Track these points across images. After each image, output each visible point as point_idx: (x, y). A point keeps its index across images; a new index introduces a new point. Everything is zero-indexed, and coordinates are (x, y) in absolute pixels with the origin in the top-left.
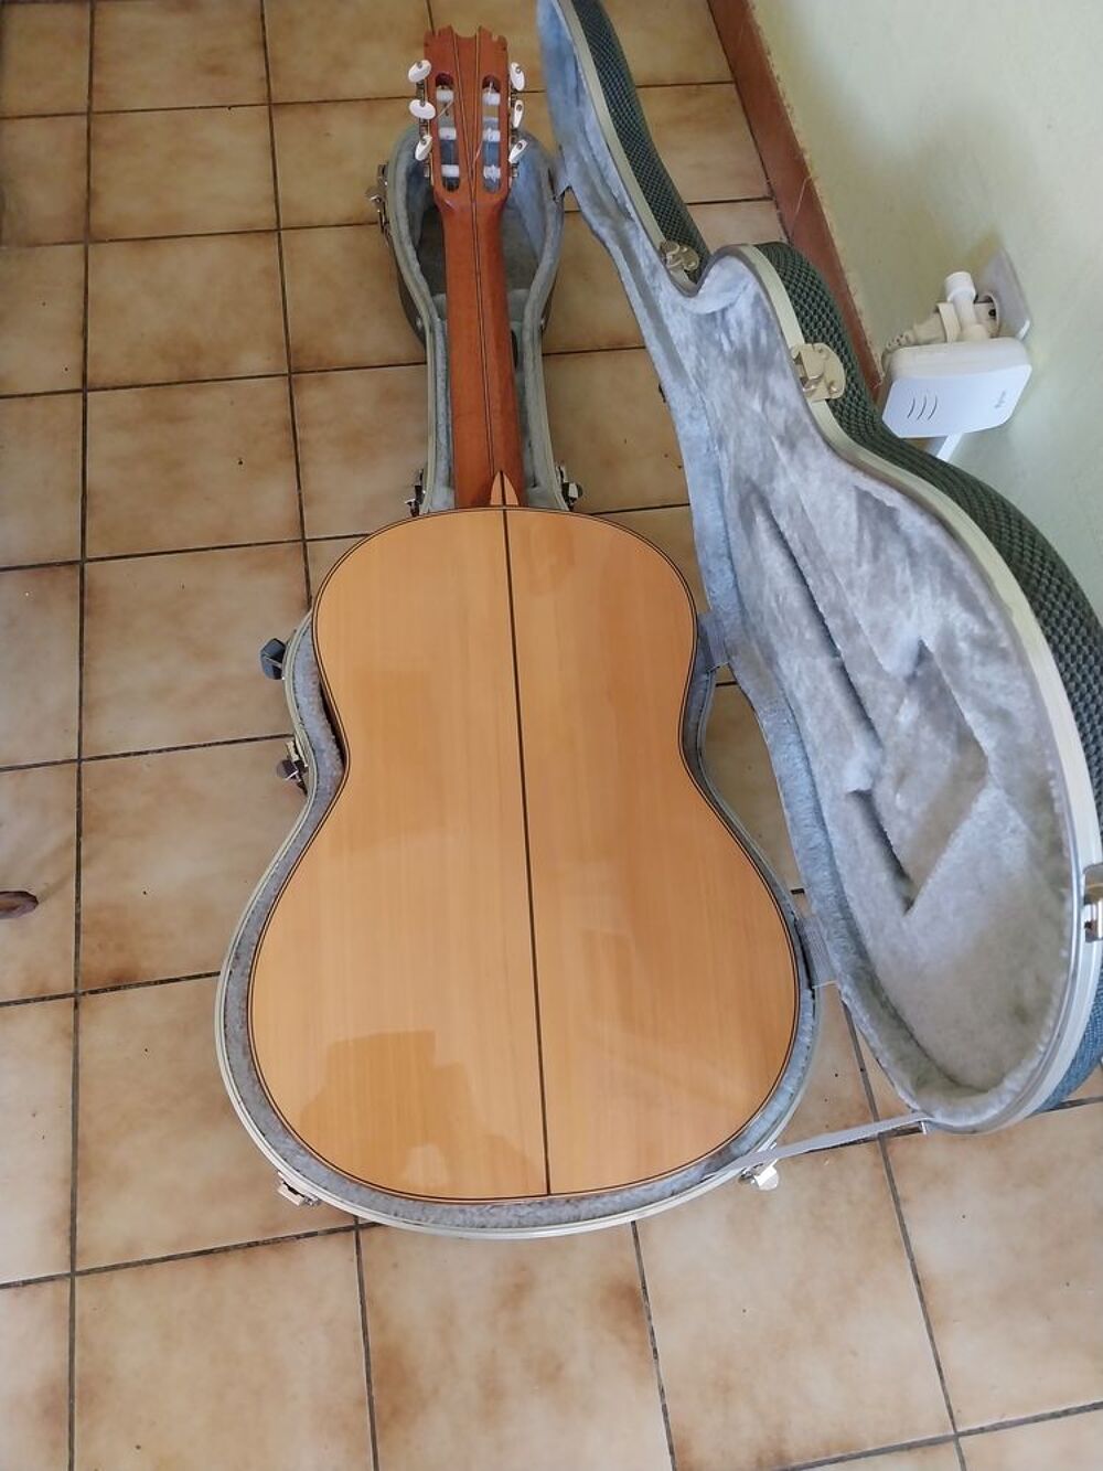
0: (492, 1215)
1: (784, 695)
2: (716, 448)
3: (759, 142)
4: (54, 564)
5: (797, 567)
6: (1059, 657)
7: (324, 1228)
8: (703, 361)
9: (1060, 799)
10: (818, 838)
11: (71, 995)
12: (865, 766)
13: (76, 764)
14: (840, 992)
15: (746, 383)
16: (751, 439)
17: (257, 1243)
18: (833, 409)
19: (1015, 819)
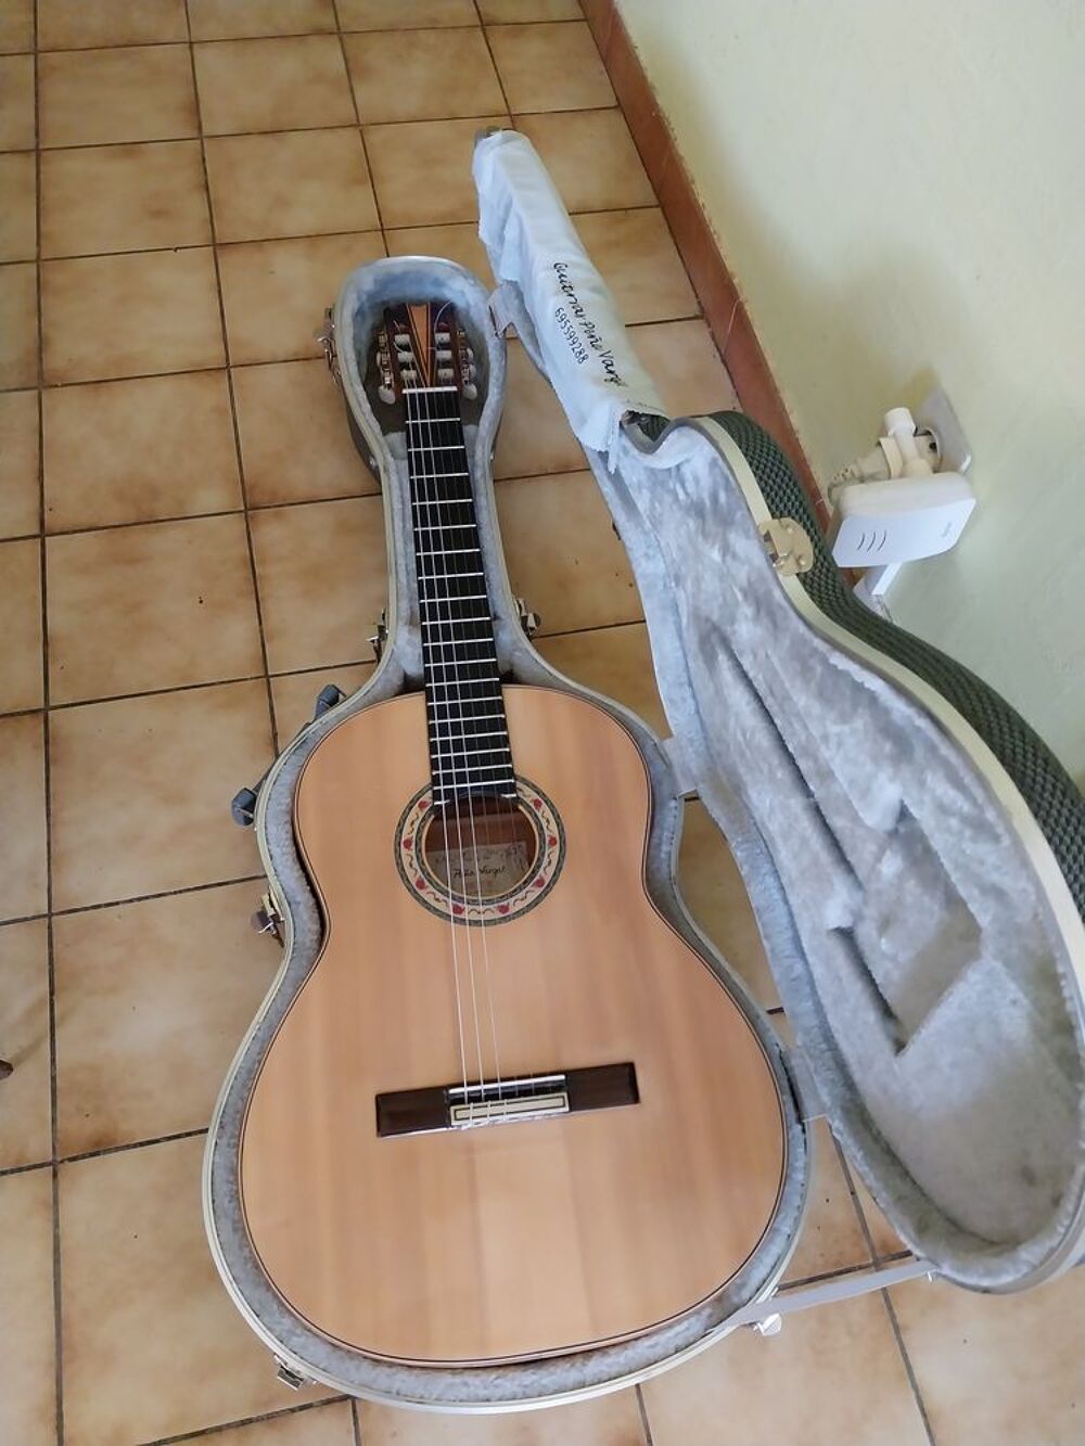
0: (496, 1386)
1: (755, 824)
2: (673, 584)
3: (687, 264)
4: (19, 714)
5: (763, 706)
6: (1062, 859)
7: (319, 1399)
8: (657, 505)
9: (1071, 998)
10: (799, 968)
11: (49, 1164)
12: (846, 907)
13: (46, 919)
14: (830, 1127)
15: (705, 535)
16: (711, 584)
17: (250, 1421)
18: (804, 583)
19: (1013, 990)
